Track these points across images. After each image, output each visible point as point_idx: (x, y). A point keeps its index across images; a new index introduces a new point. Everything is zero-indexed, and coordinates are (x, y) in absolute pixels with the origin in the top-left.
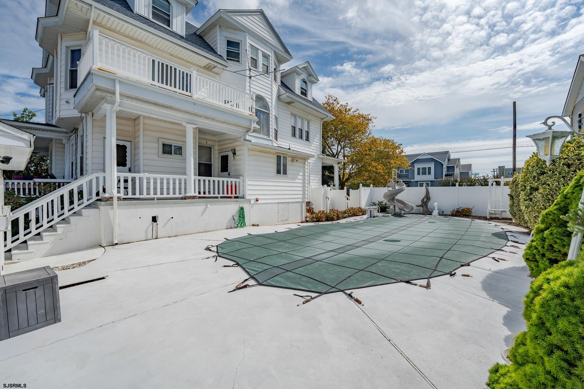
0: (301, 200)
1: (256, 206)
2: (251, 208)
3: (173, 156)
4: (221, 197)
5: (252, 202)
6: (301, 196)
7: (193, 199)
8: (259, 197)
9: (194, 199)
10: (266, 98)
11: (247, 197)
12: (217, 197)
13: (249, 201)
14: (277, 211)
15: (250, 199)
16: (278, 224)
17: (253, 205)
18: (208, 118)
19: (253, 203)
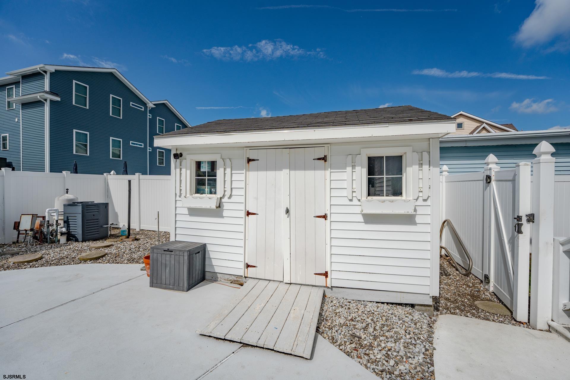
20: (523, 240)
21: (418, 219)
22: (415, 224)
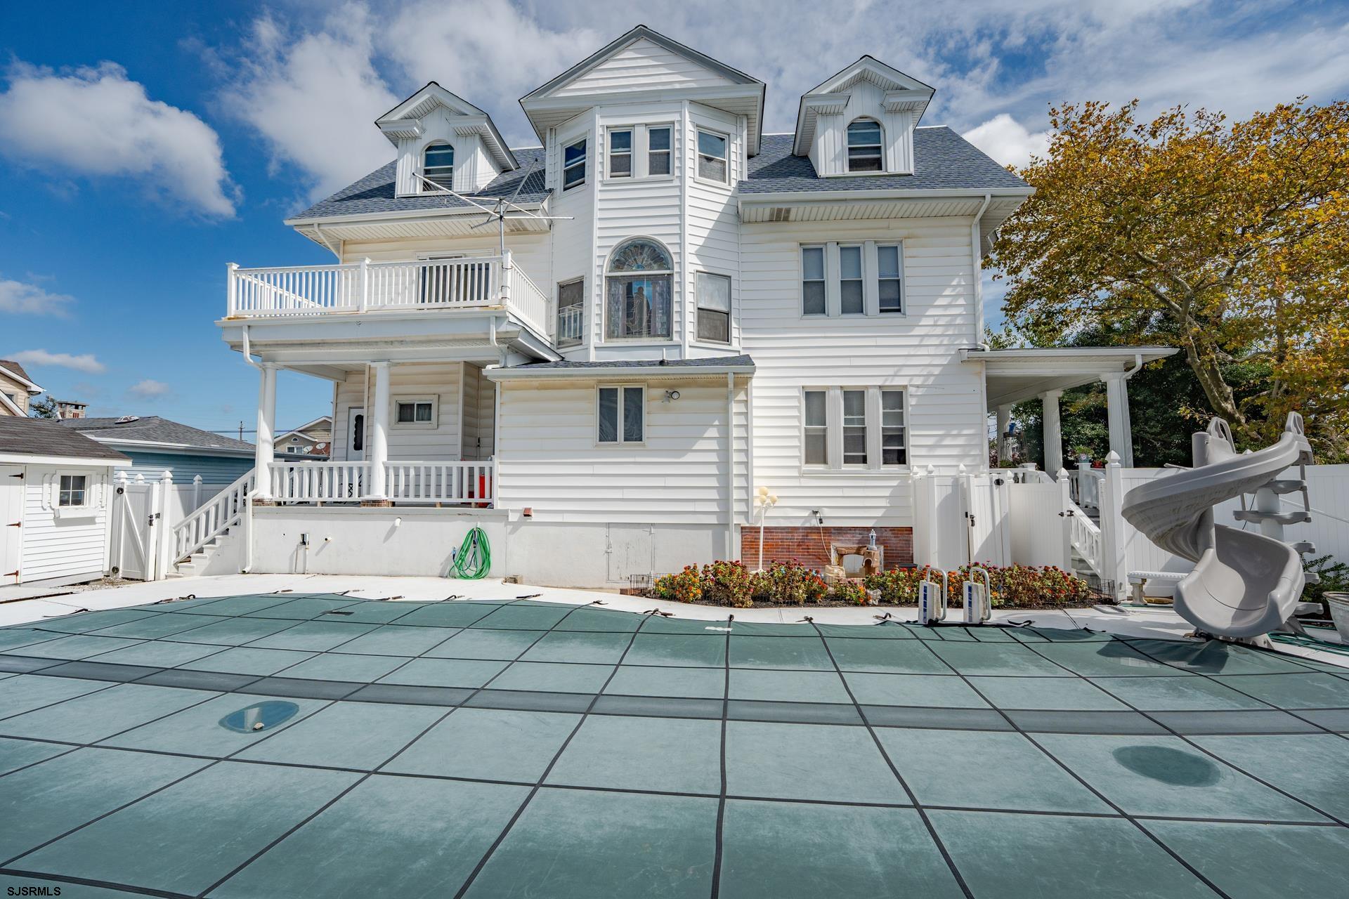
0: (713, 520)
1: (524, 528)
2: (510, 533)
3: (417, 424)
4: (442, 505)
5: (513, 517)
6: (714, 507)
7: (372, 505)
8: (533, 506)
9: (375, 506)
10: (656, 237)
11: (498, 505)
12: (434, 505)
13: (504, 515)
14: (604, 548)
15: (507, 511)
16: (605, 585)
17: (516, 526)
18: (392, 342)
19: (516, 520)
20: (154, 529)
21: (97, 520)
22: (95, 523)
